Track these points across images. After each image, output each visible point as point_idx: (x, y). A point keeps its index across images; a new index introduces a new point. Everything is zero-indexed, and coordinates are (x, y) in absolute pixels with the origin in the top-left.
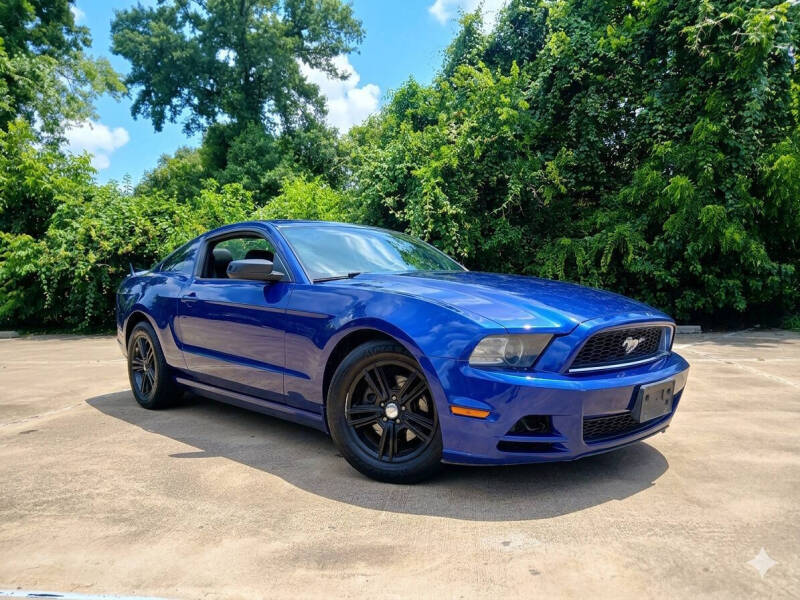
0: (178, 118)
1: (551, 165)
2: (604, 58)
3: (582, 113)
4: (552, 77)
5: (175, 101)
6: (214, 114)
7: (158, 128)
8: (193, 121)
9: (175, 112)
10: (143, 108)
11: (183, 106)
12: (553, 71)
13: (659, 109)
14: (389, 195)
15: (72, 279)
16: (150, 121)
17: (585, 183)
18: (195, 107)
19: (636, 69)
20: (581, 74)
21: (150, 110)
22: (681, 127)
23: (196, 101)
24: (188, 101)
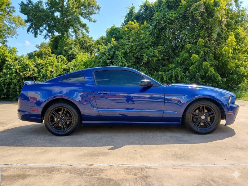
0: (42, 34)
1: (156, 51)
2: (171, 20)
3: (165, 36)
4: (156, 25)
5: (41, 28)
6: (53, 32)
7: (36, 36)
8: (47, 35)
9: (41, 32)
10: (31, 30)
11: (43, 30)
12: (156, 23)
14: (108, 59)
16: (33, 34)
17: (166, 56)
18: (48, 31)
20: (164, 25)
21: (33, 31)
22: (194, 40)
23: (47, 28)
24: (45, 28)
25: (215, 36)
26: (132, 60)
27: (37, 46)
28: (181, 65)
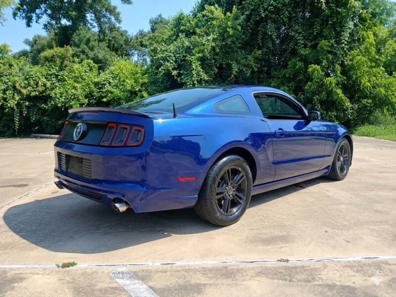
0: (40, 21)
1: (250, 57)
2: (275, 7)
3: (265, 33)
4: (251, 14)
5: (38, 11)
6: (59, 19)
7: (28, 25)
8: (49, 23)
9: (38, 17)
10: (19, 14)
11: (42, 14)
12: (251, 11)
13: (300, 33)
14: (173, 69)
15: (5, 109)
16: (25, 21)
17: (265, 66)
18: (49, 15)
19: (289, 13)
20: (265, 14)
21: (24, 15)
22: (311, 42)
23: (49, 12)
24: (45, 11)
25: (346, 36)
26: (213, 70)
27: (27, 42)
28: (290, 82)
